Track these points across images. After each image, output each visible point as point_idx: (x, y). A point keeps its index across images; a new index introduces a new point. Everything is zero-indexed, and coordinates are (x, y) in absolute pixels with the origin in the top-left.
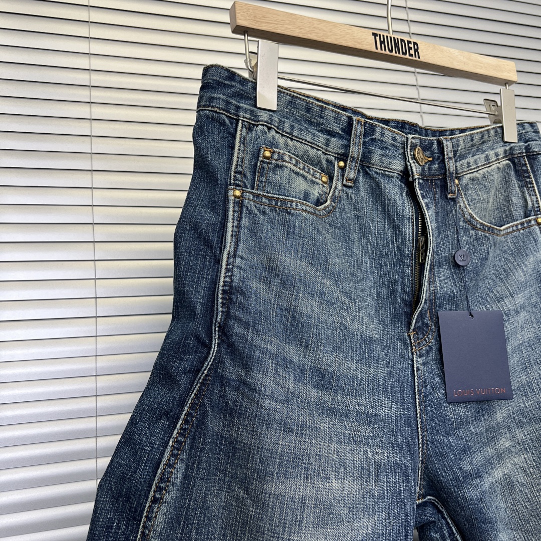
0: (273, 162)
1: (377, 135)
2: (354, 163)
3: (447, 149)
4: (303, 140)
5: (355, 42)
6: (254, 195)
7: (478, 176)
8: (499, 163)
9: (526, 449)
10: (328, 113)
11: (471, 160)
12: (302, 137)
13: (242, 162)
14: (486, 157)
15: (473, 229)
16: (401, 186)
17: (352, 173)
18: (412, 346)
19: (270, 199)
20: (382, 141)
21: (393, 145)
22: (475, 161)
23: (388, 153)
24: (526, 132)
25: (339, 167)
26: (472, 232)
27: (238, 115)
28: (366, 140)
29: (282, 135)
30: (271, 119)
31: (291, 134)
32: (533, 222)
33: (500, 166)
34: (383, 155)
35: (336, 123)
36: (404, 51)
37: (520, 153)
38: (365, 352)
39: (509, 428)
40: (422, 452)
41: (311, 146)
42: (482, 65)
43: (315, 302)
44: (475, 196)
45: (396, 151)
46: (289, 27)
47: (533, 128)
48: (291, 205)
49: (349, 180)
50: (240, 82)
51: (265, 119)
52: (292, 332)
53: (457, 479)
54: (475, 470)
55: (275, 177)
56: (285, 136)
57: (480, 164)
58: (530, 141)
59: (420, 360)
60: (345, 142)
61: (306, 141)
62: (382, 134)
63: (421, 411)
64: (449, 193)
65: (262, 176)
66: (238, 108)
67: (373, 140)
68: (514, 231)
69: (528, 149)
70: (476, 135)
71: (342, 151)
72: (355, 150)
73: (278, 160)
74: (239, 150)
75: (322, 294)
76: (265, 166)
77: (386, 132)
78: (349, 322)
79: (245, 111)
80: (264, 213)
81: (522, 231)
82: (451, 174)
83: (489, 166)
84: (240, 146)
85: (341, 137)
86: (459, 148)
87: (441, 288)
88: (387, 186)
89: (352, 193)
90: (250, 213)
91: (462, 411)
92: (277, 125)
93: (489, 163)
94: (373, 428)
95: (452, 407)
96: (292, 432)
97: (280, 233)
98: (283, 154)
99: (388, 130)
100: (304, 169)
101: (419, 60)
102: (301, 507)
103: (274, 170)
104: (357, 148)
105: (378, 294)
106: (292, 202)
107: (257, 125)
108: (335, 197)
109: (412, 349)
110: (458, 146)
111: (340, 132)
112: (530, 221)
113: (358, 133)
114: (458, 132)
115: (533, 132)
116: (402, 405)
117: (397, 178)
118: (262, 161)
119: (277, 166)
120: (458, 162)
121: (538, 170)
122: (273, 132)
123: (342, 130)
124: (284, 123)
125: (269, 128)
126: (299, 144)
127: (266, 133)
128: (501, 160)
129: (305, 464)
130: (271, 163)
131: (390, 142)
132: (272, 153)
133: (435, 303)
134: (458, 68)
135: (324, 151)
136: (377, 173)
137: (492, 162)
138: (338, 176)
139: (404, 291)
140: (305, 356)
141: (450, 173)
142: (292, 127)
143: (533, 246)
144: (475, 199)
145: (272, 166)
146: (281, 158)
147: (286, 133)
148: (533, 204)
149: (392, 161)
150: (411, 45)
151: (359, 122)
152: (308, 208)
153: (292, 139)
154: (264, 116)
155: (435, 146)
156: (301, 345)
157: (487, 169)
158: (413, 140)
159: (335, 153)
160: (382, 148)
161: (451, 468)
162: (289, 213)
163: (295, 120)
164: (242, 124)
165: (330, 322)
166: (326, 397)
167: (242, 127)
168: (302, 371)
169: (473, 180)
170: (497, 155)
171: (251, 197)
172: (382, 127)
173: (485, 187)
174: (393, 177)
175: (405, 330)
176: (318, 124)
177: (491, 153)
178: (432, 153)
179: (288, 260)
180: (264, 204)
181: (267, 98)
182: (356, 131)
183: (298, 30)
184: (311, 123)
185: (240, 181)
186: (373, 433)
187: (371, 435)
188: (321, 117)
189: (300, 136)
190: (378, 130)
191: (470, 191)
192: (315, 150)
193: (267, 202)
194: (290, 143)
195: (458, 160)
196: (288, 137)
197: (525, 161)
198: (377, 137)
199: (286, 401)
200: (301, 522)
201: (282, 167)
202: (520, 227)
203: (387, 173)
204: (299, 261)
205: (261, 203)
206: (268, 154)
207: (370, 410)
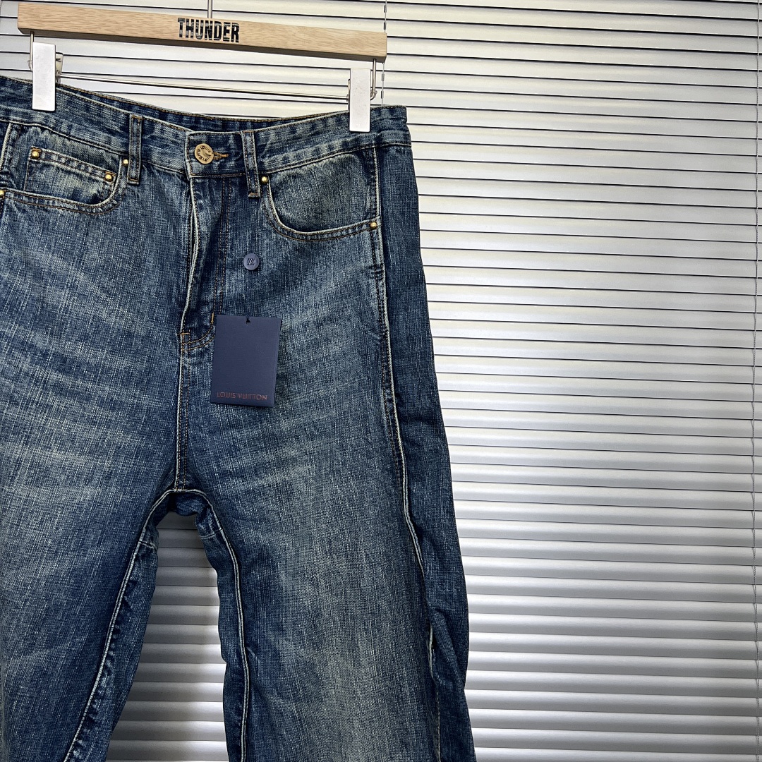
0: (41, 161)
1: (157, 132)
2: (135, 162)
3: (246, 144)
4: (80, 139)
5: (154, 31)
6: (16, 194)
7: (302, 172)
8: (334, 157)
9: (312, 461)
10: (106, 111)
11: (291, 154)
12: (80, 137)
13: (9, 163)
14: (316, 150)
15: (275, 232)
16: (182, 185)
17: (134, 172)
18: (180, 346)
19: (29, 197)
20: (163, 138)
21: (173, 142)
22: (298, 157)
23: (168, 151)
24: (381, 120)
25: (123, 165)
26: (274, 235)
27: (8, 119)
28: (145, 138)
29: (60, 136)
30: (47, 121)
31: (68, 134)
32: (364, 227)
33: (334, 160)
34: (162, 154)
35: (115, 121)
36: (218, 36)
37: (368, 145)
38: (120, 345)
39: (297, 437)
40: (180, 444)
41: (90, 146)
42: (332, 41)
43: (65, 293)
44: (294, 195)
45: (177, 148)
46: (75, 23)
47: (392, 115)
48: (48, 203)
49: (132, 178)
50: (11, 87)
51: (39, 121)
52: (41, 320)
53: (212, 474)
54: (236, 470)
55: (41, 176)
56: (62, 136)
57: (305, 159)
58: (383, 130)
59: (189, 360)
60: (125, 140)
61: (84, 140)
62: (162, 131)
63: (182, 406)
64: (249, 193)
65: (30, 175)
66: (8, 112)
67: (153, 138)
68: (342, 236)
69: (379, 140)
70: (300, 126)
71: (123, 149)
72: (134, 149)
73: (45, 159)
74: (6, 151)
75: (73, 287)
76: (33, 165)
77: (167, 129)
78: (104, 315)
79: (16, 114)
80: (24, 211)
81: (352, 237)
82: (252, 172)
83: (319, 162)
84: (7, 148)
85: (121, 135)
86: (269, 142)
87: (229, 291)
88: (166, 185)
89: (139, 191)
90: (11, 211)
91: (232, 413)
92: (52, 125)
93: (319, 158)
94: (118, 414)
95: (219, 409)
96: (18, 405)
97: (37, 229)
98: (51, 153)
99: (171, 127)
100: (79, 167)
101: (237, 43)
102: (16, 466)
103: (41, 169)
104: (135, 146)
105: (157, 294)
106: (49, 199)
107: (31, 127)
108: (119, 195)
109: (180, 349)
110: (267, 140)
111: (119, 130)
112: (362, 225)
113: (135, 131)
114: (265, 125)
115: (391, 119)
116: (159, 399)
117: (179, 177)
118: (30, 161)
119: (45, 165)
120: (267, 158)
121: (386, 165)
122: (46, 133)
123: (121, 128)
124: (62, 123)
125: (43, 130)
126: (76, 144)
127: (38, 134)
128: (336, 154)
129: (27, 432)
130: (39, 163)
131: (171, 139)
132: (40, 153)
133: (222, 306)
134: (293, 48)
135: (107, 149)
136: (158, 171)
137: (323, 156)
138: (121, 175)
139: (179, 292)
140: (50, 342)
141: (249, 171)
142: (70, 127)
143: (354, 254)
144: (294, 199)
145: (39, 166)
146: (48, 157)
147: (64, 133)
148: (371, 206)
149: (171, 159)
150: (229, 28)
151: (135, 119)
152: (68, 206)
153: (69, 140)
154: (39, 118)
155: (231, 141)
156: (47, 333)
157: (314, 164)
158: (192, 138)
159: (118, 152)
160: (162, 146)
161: (208, 463)
162: (46, 210)
163: (76, 120)
164: (12, 126)
165: (81, 313)
166: (67, 381)
167: (11, 130)
168: (45, 355)
169: (295, 177)
170: (331, 148)
171: (12, 196)
172: (162, 124)
173: (310, 185)
174: (174, 176)
175: (175, 330)
176: (99, 123)
177: (324, 147)
178: (228, 148)
179: (38, 254)
180: (24, 202)
181: (44, 100)
182: (133, 129)
183: (85, 26)
184: (92, 122)
185: (6, 181)
186: (116, 418)
187: (114, 419)
188: (99, 115)
189: (77, 136)
190: (158, 127)
191: (290, 190)
192: (95, 149)
193: (27, 200)
194: (68, 142)
195: (268, 155)
196: (65, 137)
197: (373, 155)
198: (157, 135)
199: (16, 379)
200: (13, 478)
201: (49, 166)
202: (350, 231)
203: (167, 171)
204: (50, 256)
205: (22, 202)
206: (35, 154)
207: (115, 398)
